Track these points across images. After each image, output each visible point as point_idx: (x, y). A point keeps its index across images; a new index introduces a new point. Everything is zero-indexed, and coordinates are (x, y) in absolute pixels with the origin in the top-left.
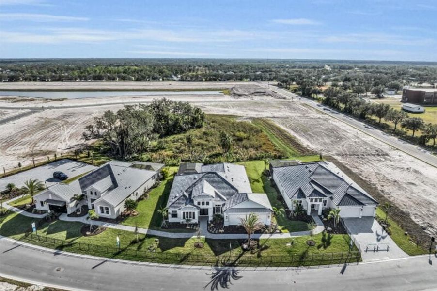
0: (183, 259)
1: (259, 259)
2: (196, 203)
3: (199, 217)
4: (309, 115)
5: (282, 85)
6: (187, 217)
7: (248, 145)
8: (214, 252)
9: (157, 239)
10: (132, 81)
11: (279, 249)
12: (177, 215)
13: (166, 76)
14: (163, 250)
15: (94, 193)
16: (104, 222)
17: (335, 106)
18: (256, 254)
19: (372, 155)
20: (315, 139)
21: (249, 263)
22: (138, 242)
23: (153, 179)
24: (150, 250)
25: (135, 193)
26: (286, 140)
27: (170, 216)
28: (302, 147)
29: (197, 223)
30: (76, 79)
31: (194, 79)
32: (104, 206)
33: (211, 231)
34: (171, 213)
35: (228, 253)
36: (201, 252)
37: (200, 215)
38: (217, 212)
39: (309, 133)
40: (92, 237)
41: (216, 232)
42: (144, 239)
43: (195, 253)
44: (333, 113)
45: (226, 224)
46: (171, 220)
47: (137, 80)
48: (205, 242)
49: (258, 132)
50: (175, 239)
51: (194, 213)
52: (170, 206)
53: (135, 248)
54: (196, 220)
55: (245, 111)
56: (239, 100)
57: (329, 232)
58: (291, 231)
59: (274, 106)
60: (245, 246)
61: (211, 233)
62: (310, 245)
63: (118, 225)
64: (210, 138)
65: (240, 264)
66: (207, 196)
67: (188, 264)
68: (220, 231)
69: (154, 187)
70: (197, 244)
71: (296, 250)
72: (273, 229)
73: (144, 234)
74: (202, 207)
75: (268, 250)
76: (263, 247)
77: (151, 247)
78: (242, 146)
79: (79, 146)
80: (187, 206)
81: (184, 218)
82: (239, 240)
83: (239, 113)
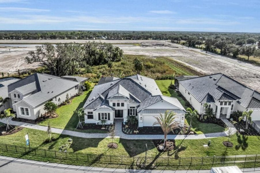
0: (95, 160)
1: (177, 161)
2: (111, 104)
3: (114, 119)
4: (197, 56)
5: (174, 42)
6: (103, 118)
7: (155, 71)
8: (129, 152)
9: (70, 139)
10: (76, 39)
11: (196, 150)
12: (92, 116)
13: (98, 37)
14: (75, 150)
15: (17, 96)
16: (23, 123)
17: (213, 51)
18: (173, 156)
19: (253, 77)
20: (205, 67)
21: (167, 166)
22: (51, 142)
23: (76, 89)
24: (61, 150)
25: (58, 98)
26: (183, 68)
27: (86, 117)
28: (196, 72)
29: (113, 124)
30: (39, 38)
31: (116, 38)
32: (24, 107)
33: (125, 131)
34: (87, 114)
35: (143, 154)
36: (115, 152)
37: (116, 117)
38: (131, 114)
39: (199, 64)
40: (6, 137)
41: (131, 133)
42: (58, 139)
43: (108, 154)
44: (212, 55)
45: (140, 125)
46: (87, 121)
47: (79, 39)
48: (119, 143)
49: (161, 64)
50: (88, 139)
51: (109, 114)
52: (86, 107)
53: (46, 147)
54: (111, 122)
55: (151, 53)
56: (146, 48)
57: (242, 133)
58: (205, 133)
59: (171, 51)
60: (161, 147)
61: (126, 133)
62: (227, 146)
63: (36, 125)
64: (126, 66)
65: (157, 166)
66: (122, 97)
67: (100, 166)
68: (135, 131)
69: (77, 95)
70: (111, 145)
71: (215, 151)
72: (186, 130)
73: (59, 134)
74: (117, 108)
75: (186, 151)
76: (180, 147)
77: (63, 147)
78: (150, 71)
79: (25, 70)
80: (103, 107)
81: (99, 119)
82: (154, 141)
83: (147, 54)
